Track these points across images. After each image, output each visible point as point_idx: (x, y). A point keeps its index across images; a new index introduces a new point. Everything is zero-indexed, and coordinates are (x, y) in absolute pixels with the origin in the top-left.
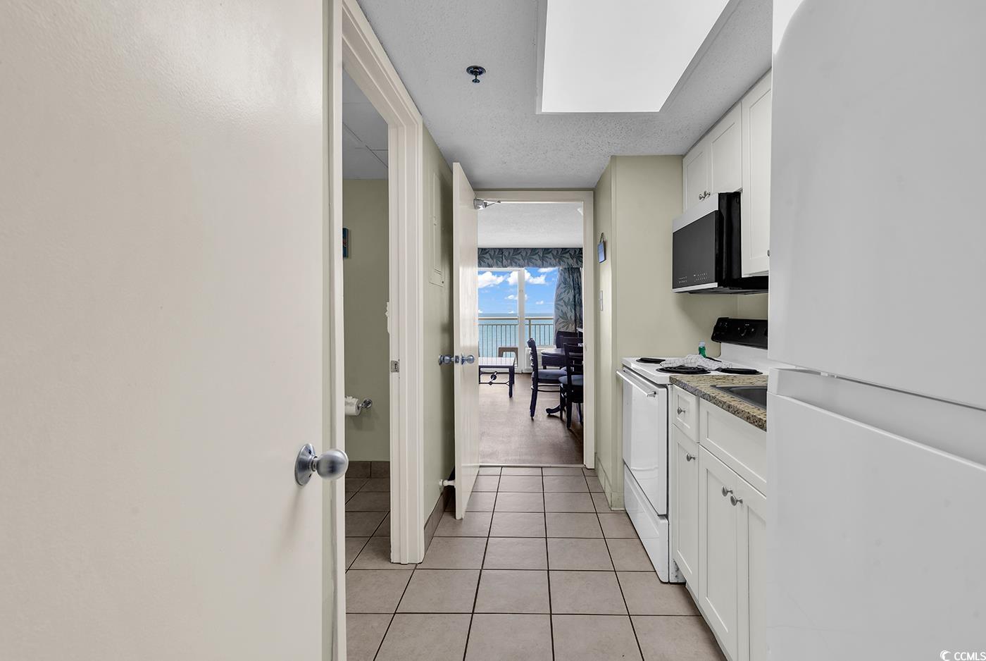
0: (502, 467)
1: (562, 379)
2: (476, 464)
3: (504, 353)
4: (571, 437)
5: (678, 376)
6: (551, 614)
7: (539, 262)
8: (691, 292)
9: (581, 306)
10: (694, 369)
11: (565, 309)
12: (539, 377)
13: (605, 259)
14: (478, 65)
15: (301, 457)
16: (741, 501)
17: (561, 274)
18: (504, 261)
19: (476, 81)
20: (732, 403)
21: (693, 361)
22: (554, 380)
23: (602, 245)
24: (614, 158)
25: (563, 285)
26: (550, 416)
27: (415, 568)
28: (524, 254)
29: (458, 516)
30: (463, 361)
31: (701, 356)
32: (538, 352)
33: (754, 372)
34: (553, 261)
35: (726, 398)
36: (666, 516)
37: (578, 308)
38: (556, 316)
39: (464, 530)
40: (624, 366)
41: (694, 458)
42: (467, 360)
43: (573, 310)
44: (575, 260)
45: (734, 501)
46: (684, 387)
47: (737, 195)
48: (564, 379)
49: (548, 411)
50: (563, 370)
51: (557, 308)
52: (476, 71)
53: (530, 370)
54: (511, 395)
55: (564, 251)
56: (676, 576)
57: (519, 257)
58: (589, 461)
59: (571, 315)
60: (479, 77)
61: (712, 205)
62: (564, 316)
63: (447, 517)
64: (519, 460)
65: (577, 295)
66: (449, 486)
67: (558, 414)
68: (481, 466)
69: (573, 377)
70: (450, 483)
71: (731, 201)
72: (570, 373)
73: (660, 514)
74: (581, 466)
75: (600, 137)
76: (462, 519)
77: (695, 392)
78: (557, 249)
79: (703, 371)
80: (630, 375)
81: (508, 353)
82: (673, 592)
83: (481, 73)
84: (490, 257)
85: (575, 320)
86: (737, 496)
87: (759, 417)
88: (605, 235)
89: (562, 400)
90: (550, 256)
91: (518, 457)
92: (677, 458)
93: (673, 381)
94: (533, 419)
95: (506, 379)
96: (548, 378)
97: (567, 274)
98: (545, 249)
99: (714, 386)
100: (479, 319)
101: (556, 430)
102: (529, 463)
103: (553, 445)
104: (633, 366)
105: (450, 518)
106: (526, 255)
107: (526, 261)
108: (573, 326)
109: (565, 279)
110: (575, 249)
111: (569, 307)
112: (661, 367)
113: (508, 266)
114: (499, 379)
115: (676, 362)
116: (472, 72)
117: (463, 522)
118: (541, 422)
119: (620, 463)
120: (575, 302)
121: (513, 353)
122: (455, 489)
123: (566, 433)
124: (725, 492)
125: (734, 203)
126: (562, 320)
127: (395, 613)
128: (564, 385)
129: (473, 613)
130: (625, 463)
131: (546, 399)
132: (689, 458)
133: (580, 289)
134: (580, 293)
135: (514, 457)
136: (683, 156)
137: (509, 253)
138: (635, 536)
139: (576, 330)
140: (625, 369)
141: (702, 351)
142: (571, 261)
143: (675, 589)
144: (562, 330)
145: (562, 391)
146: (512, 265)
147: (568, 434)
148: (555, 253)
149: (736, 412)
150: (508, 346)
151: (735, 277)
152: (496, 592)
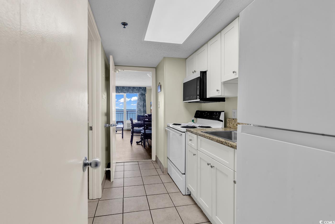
0: (124, 162)
1: (142, 131)
2: (115, 162)
3: (118, 123)
4: (146, 151)
5: (189, 129)
6: (150, 210)
7: (131, 92)
8: (189, 102)
9: (146, 107)
10: (192, 126)
11: (140, 108)
12: (134, 131)
13: (161, 91)
14: (126, 22)
15: (84, 161)
16: (214, 167)
17: (139, 96)
18: (119, 91)
19: (124, 27)
20: (211, 137)
21: (191, 124)
22: (139, 132)
23: (159, 86)
24: (164, 58)
25: (139, 100)
26: (137, 144)
27: (99, 200)
28: (126, 89)
29: (111, 181)
30: (113, 126)
31: (193, 122)
32: (133, 123)
33: (210, 127)
34: (136, 91)
35: (208, 135)
36: (185, 174)
37: (145, 107)
38: (137, 110)
39: (114, 185)
40: (168, 126)
41: (196, 155)
42: (115, 125)
43: (143, 108)
44: (144, 91)
45: (212, 167)
46: (192, 132)
47: (205, 72)
48: (143, 131)
49: (137, 142)
50: (141, 128)
51: (138, 107)
52: (125, 24)
53: (130, 129)
54: (123, 138)
55: (140, 88)
56: (188, 193)
57: (124, 90)
58: (154, 158)
59: (142, 110)
60: (125, 26)
61: (198, 75)
62: (140, 110)
63: (107, 181)
64: (130, 159)
65: (144, 103)
66: (108, 170)
67: (140, 143)
68: (116, 163)
69: (146, 131)
70: (109, 169)
71: (204, 74)
72: (145, 129)
73: (183, 173)
74: (151, 160)
75: (162, 50)
76: (113, 181)
77: (196, 134)
78: (137, 87)
79: (194, 127)
80: (171, 129)
81: (120, 123)
82: (187, 198)
83: (126, 25)
84: (119, 89)
85: (144, 112)
86: (213, 166)
87: (221, 140)
88: (161, 83)
89: (142, 138)
90: (135, 89)
91: (129, 159)
92: (189, 155)
93: (187, 131)
94: (131, 145)
95: (121, 132)
96: (137, 131)
97: (141, 96)
98: (133, 87)
99: (202, 132)
100: (116, 111)
101: (140, 148)
102: (133, 160)
103: (140, 154)
104: (171, 126)
105: (109, 181)
106: (127, 89)
107: (127, 91)
108: (143, 114)
109: (140, 98)
110: (144, 88)
111: (142, 107)
112: (181, 126)
113: (120, 93)
114: (118, 132)
115: (186, 125)
116: (123, 24)
117: (113, 182)
118: (135, 146)
119: (166, 158)
120: (143, 105)
121: (122, 123)
122: (110, 171)
123: (144, 150)
124: (208, 164)
125: (205, 74)
126: (139, 112)
127: (94, 217)
128: (143, 133)
129: (123, 213)
130: (168, 158)
131: (136, 138)
132: (194, 155)
133: (145, 101)
134: (145, 102)
135: (127, 159)
136: (186, 59)
137: (127, 88)
138: (172, 181)
139: (144, 115)
140: (168, 127)
141: (193, 121)
142: (142, 92)
143: (188, 196)
144: (139, 115)
145: (142, 135)
146: (122, 92)
147: (145, 150)
148: (137, 89)
149: (212, 139)
150: (120, 121)
151: (205, 97)
152: (130, 205)
